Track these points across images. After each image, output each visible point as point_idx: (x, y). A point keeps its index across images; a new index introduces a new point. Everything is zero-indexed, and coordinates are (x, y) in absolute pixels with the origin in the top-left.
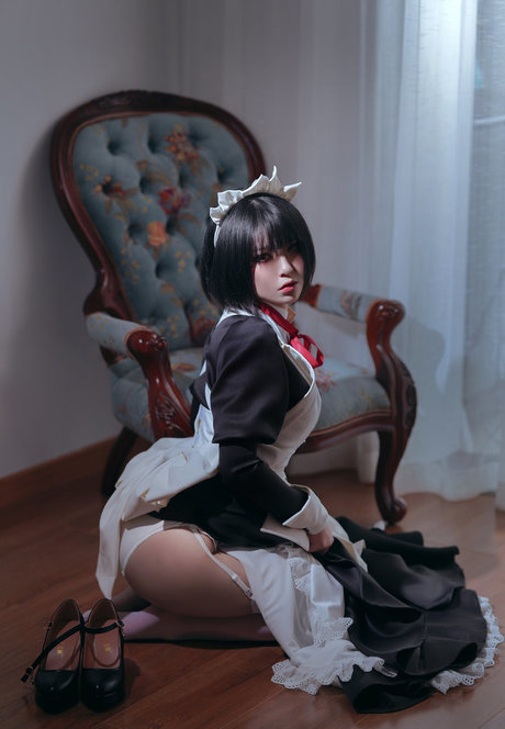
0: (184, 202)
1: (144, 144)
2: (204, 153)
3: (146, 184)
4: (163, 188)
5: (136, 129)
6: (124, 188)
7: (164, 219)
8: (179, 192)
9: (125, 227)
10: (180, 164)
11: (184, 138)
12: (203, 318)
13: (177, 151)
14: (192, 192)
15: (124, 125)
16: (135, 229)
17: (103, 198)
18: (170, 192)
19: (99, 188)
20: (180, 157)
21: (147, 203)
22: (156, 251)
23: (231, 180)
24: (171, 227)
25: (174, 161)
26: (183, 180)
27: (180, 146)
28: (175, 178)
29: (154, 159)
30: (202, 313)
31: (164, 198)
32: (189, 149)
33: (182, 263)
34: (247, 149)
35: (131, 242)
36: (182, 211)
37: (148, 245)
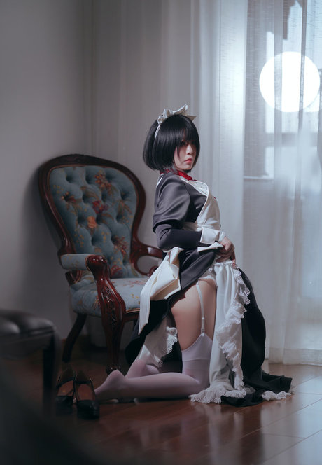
0: (105, 208)
1: (84, 178)
2: (114, 184)
3: (86, 198)
4: (94, 200)
5: (80, 172)
6: (76, 198)
7: (95, 216)
8: (102, 203)
9: (76, 218)
10: (102, 190)
11: (104, 177)
12: (115, 266)
13: (101, 183)
14: (109, 203)
15: (74, 169)
16: (82, 219)
17: (65, 202)
18: (98, 202)
19: (63, 198)
20: (102, 186)
21: (87, 207)
22: (92, 231)
23: (128, 198)
24: (99, 220)
25: (99, 188)
26: (104, 197)
27: (102, 181)
28: (100, 196)
29: (89, 186)
30: (115, 263)
31: (95, 205)
32: (107, 182)
33: (104, 238)
34: (135, 183)
35: (79, 226)
36: (104, 212)
37: (87, 227)
